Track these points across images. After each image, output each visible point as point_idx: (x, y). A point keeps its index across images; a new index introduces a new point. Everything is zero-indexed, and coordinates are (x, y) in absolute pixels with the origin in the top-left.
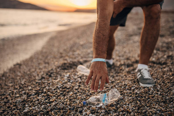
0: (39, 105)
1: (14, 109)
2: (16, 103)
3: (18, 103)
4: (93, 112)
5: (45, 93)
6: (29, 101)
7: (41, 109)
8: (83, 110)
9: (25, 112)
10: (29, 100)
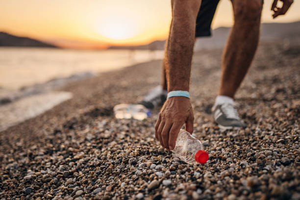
0: (53, 166)
1: (6, 178)
2: (9, 169)
3: (12, 170)
4: (158, 162)
5: (64, 149)
6: (33, 164)
7: (59, 171)
8: (138, 160)
9: (27, 180)
10: (34, 162)
